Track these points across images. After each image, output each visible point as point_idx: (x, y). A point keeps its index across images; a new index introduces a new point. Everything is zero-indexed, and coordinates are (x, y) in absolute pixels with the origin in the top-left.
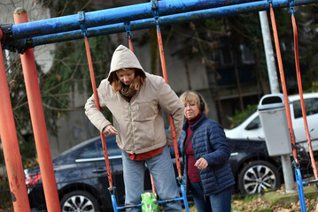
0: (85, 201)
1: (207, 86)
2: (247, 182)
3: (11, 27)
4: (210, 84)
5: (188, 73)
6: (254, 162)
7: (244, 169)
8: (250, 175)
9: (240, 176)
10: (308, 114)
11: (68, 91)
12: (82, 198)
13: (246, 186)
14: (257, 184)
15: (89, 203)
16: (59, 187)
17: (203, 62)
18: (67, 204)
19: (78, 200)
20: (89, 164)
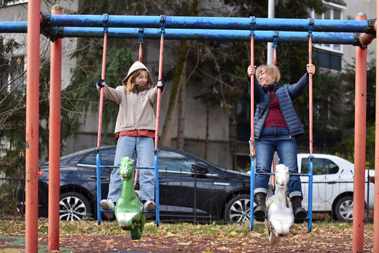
0: (79, 203)
1: (227, 139)
2: (234, 212)
3: (50, 16)
4: (230, 137)
5: (208, 119)
6: (243, 195)
7: (233, 200)
8: (237, 206)
9: (227, 205)
10: (314, 173)
11: (82, 110)
12: (77, 200)
13: (232, 216)
14: (242, 216)
15: (83, 205)
16: (62, 184)
17: (222, 105)
18: (62, 203)
19: (72, 201)
20: (89, 170)
